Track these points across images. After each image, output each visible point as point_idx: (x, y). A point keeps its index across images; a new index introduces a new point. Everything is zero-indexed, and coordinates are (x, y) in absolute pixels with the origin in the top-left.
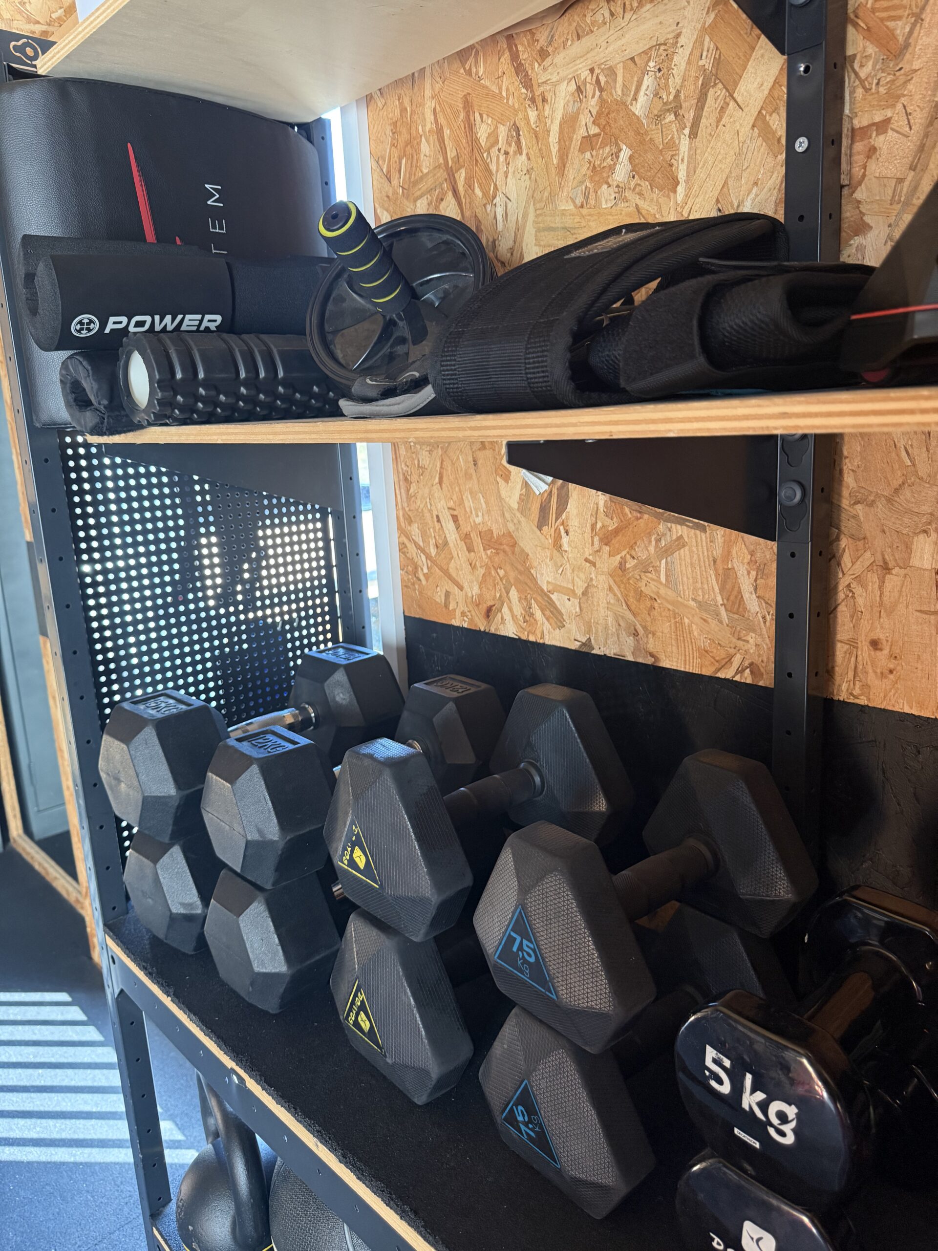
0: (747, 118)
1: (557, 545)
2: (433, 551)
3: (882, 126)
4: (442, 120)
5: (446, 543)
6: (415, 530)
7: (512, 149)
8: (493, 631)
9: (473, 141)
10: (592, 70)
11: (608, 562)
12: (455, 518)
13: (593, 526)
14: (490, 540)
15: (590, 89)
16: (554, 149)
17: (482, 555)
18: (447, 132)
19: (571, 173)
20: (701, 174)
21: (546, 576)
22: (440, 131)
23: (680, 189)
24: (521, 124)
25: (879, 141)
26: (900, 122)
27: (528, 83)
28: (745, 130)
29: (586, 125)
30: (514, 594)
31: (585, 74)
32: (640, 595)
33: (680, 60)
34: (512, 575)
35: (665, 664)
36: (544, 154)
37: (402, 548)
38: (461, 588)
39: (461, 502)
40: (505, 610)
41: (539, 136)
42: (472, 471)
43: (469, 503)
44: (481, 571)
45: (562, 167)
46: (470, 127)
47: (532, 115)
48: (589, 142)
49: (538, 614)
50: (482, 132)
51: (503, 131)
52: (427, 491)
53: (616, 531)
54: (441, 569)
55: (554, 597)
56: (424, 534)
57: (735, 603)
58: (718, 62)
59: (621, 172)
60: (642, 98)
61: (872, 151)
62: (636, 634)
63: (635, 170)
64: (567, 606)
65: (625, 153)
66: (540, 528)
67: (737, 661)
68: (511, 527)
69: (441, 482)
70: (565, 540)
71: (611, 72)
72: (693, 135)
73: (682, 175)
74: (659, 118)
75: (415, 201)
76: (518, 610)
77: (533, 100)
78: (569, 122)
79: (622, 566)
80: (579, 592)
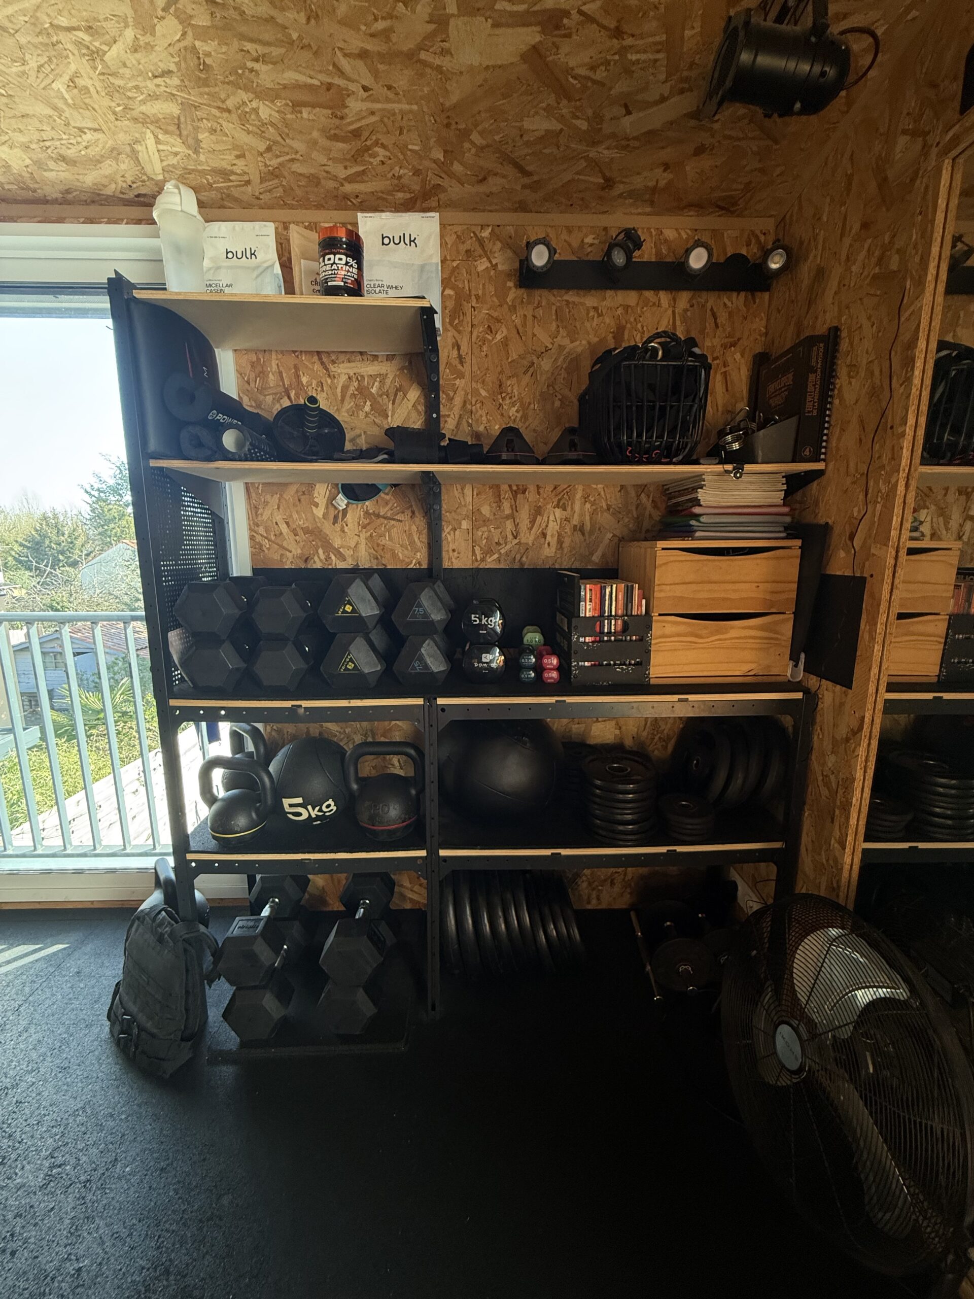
0: (410, 405)
1: (343, 531)
2: (273, 538)
3: (449, 416)
4: (281, 368)
5: (281, 533)
6: (261, 530)
7: (319, 389)
8: (309, 567)
9: (299, 382)
10: (355, 374)
11: (364, 535)
12: (287, 523)
13: (359, 523)
14: (306, 531)
15: (354, 379)
16: (339, 395)
17: (302, 536)
18: (284, 375)
19: (346, 403)
20: (396, 415)
21: (337, 542)
22: (280, 373)
23: (389, 418)
24: (324, 382)
26: (452, 416)
27: (327, 370)
28: (410, 407)
29: (352, 389)
30: (320, 551)
31: (352, 374)
32: (378, 545)
33: (388, 381)
34: (319, 544)
35: (389, 567)
36: (334, 394)
37: (252, 538)
38: (291, 552)
39: (291, 516)
40: (316, 558)
41: (333, 387)
42: (298, 503)
43: (295, 516)
44: (302, 544)
45: (343, 401)
46: (298, 376)
47: (329, 381)
48: (353, 396)
49: (333, 558)
50: (304, 380)
51: (314, 383)
52: (270, 512)
53: (369, 524)
54: (278, 544)
55: (341, 550)
56: (267, 530)
57: (412, 543)
58: (401, 386)
59: (367, 408)
60: (374, 388)
61: (446, 422)
62: (377, 558)
63: (372, 410)
64: (347, 553)
65: (368, 403)
66: (334, 524)
67: (414, 562)
68: (319, 525)
69: (278, 508)
70: (346, 529)
71: (363, 377)
72: (393, 403)
73: (390, 414)
74: (381, 396)
75: (265, 396)
76: (322, 557)
77: (329, 376)
78: (345, 388)
79: (371, 535)
80: (353, 546)
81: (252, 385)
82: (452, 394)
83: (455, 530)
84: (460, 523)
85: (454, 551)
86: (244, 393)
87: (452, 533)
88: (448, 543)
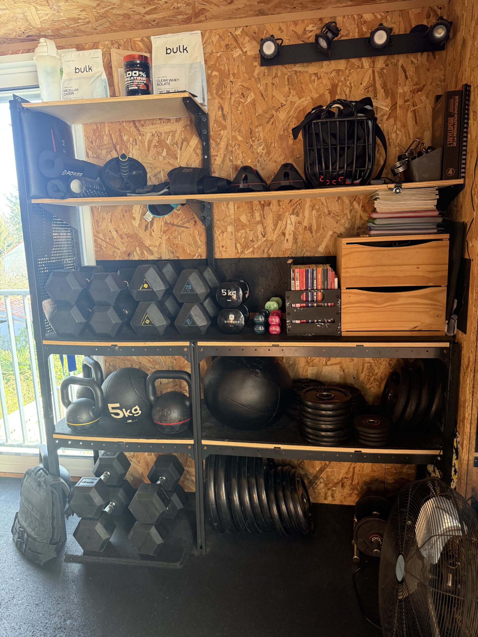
0: (191, 150)
1: (151, 235)
2: (108, 241)
3: (217, 156)
4: (111, 132)
5: (113, 238)
6: (101, 236)
7: (134, 143)
8: (131, 259)
9: (122, 140)
10: (156, 132)
11: (165, 238)
12: (116, 231)
13: (161, 230)
14: (128, 236)
15: (156, 136)
16: (147, 146)
17: (126, 239)
18: (113, 136)
19: (151, 151)
20: (183, 158)
21: (148, 243)
22: (111, 136)
23: (178, 159)
24: (137, 139)
25: (216, 158)
26: (219, 155)
27: (138, 130)
28: (192, 151)
29: (154, 142)
30: (138, 249)
31: (154, 132)
32: (174, 244)
33: (177, 135)
34: (137, 244)
35: (181, 258)
36: (143, 146)
37: (95, 241)
38: (119, 249)
39: (119, 226)
40: (135, 253)
41: (142, 142)
42: (123, 218)
43: (121, 226)
44: (126, 244)
45: (149, 150)
46: (121, 136)
47: (140, 138)
48: (155, 146)
49: (146, 253)
50: (125, 138)
51: (131, 139)
52: (106, 224)
53: (167, 230)
54: (111, 245)
55: (150, 248)
56: (104, 236)
57: (196, 242)
58: (185, 137)
59: (164, 154)
60: (168, 140)
61: (215, 159)
62: (173, 253)
63: (167, 154)
64: (155, 250)
65: (165, 150)
66: (145, 231)
67: (197, 254)
68: (136, 232)
69: (111, 221)
70: (153, 233)
71: (161, 133)
72: (181, 150)
73: (179, 157)
74: (173, 145)
75: (102, 150)
76: (139, 252)
77: (140, 134)
78: (150, 142)
79: (169, 238)
80: (158, 245)
81: (94, 144)
82: (218, 141)
83: (224, 233)
84: (227, 228)
85: (223, 247)
86: (89, 149)
87: (221, 234)
88: (219, 242)
